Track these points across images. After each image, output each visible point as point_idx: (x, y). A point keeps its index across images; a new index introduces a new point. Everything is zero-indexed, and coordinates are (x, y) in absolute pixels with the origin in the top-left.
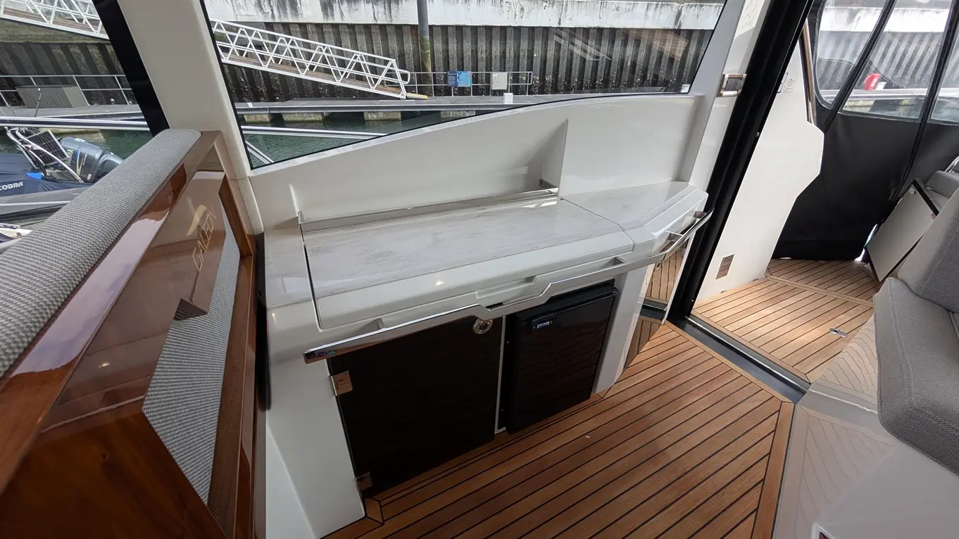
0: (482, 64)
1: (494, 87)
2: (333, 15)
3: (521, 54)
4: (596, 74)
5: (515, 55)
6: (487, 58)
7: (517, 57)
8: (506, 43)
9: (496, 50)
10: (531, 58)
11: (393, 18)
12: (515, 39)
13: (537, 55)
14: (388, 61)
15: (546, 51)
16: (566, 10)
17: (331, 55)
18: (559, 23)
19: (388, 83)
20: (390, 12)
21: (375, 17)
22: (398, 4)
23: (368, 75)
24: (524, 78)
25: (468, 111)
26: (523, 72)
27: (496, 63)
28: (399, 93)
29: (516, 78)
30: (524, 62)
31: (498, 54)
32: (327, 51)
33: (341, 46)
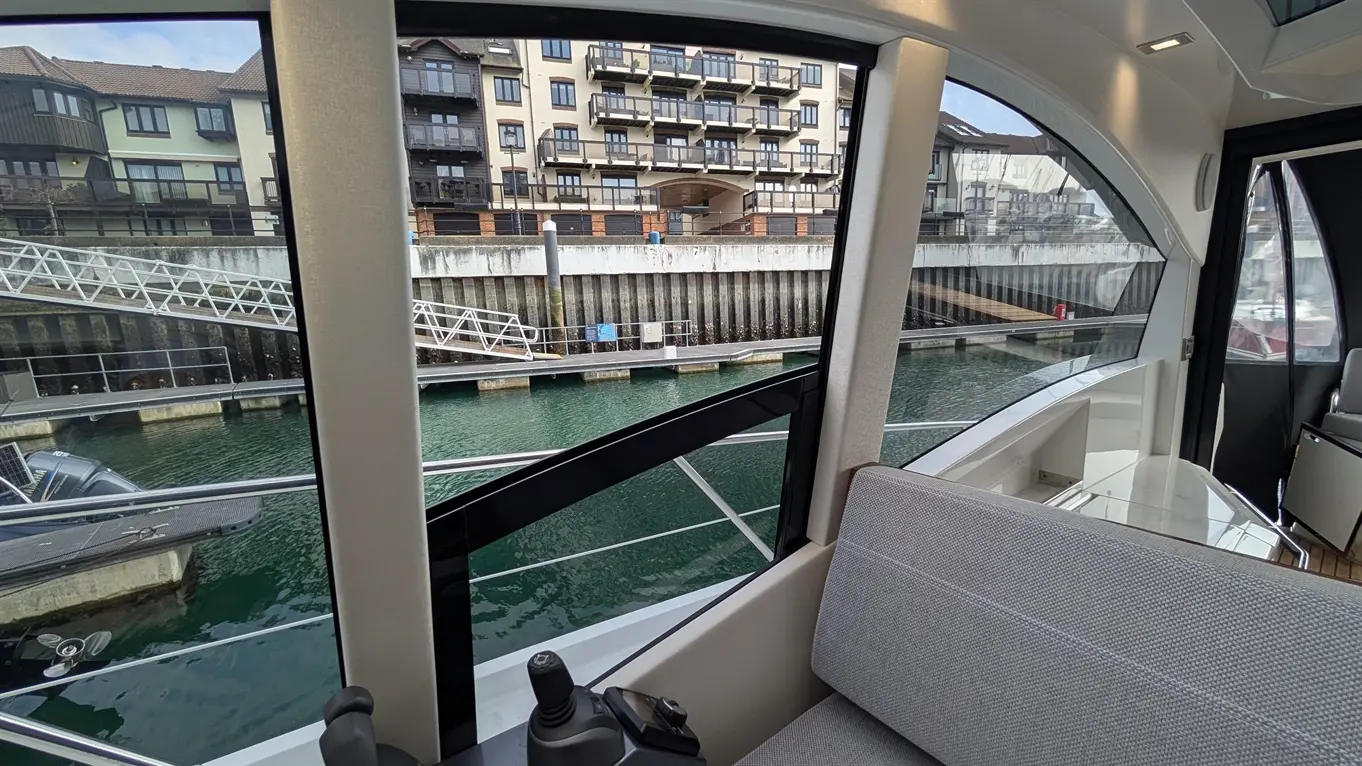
0: (626, 315)
1: (646, 339)
2: (434, 268)
3: (673, 301)
4: (764, 318)
5: (665, 305)
6: (631, 307)
7: (669, 306)
8: (653, 291)
9: (643, 298)
10: (685, 305)
11: (513, 268)
12: (664, 286)
13: (693, 301)
15: (702, 297)
16: (720, 255)
17: (432, 313)
18: (714, 268)
19: (507, 342)
20: (510, 263)
21: (489, 270)
22: (519, 255)
24: (680, 328)
25: (620, 370)
26: (678, 322)
27: (644, 312)
28: (524, 354)
29: (669, 328)
30: (677, 311)
31: (645, 303)
32: (427, 309)
33: (443, 302)
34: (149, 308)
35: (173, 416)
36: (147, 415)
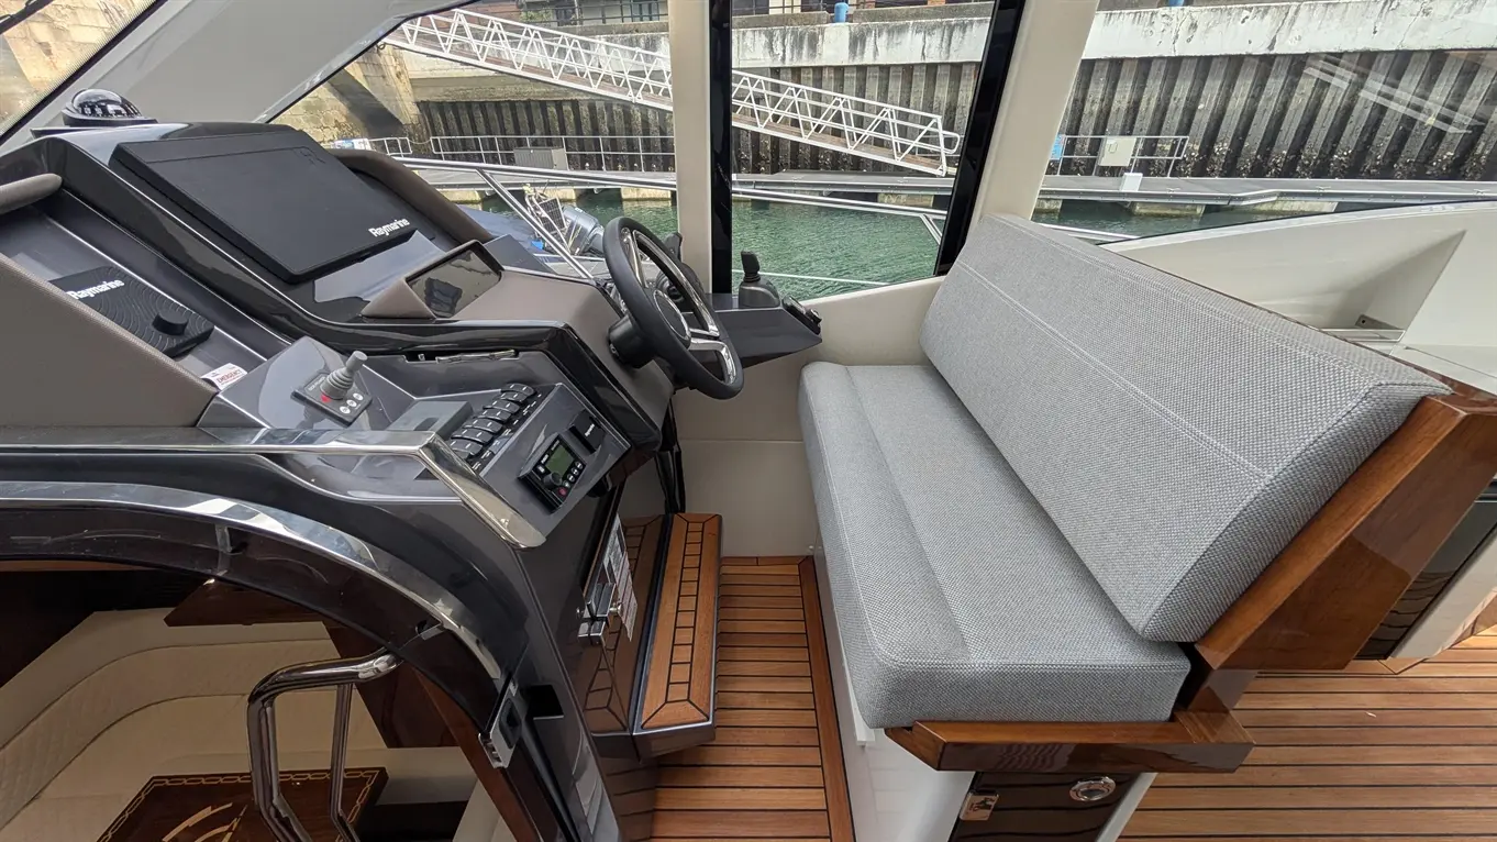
0: (1088, 123)
1: (1105, 160)
2: (863, 53)
3: (1172, 104)
4: (1337, 141)
5: (1158, 106)
6: (1101, 111)
7: (1162, 110)
8: (1142, 89)
9: (1122, 99)
10: (1190, 112)
11: (952, 52)
12: (1164, 79)
13: (1206, 107)
14: (931, 119)
15: (1227, 98)
16: (1293, 21)
17: (850, 111)
18: (1271, 47)
19: (922, 151)
20: (949, 45)
21: (923, 54)
22: (964, 32)
23: (895, 139)
24: (1168, 148)
25: (1048, 200)
26: (1167, 138)
27: (1117, 120)
28: (937, 167)
29: (1150, 147)
30: (1174, 119)
31: (1124, 105)
32: (845, 105)
33: (864, 97)
34: (629, 96)
35: (640, 196)
36: (627, 193)
